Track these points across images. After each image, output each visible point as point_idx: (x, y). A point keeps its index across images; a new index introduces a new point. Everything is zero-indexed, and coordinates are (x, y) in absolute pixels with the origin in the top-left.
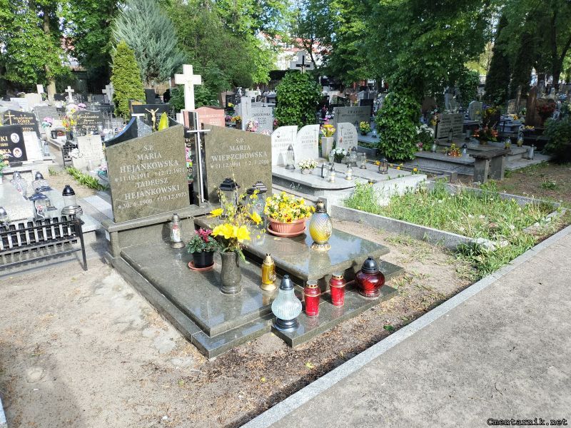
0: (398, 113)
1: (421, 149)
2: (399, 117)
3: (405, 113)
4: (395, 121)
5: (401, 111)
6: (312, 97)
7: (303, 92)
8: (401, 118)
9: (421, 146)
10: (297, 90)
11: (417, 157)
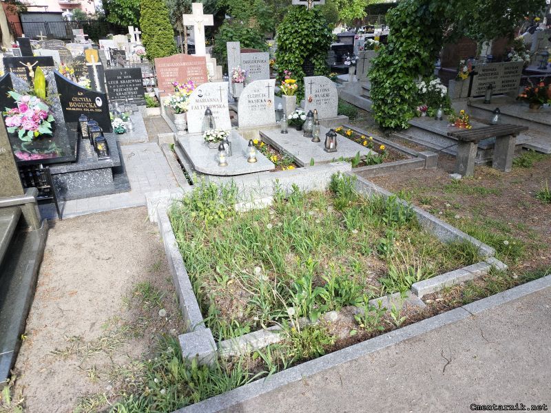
0: (391, 63)
1: (424, 114)
2: (391, 70)
3: (400, 65)
4: (388, 75)
5: (396, 62)
6: (317, 39)
7: (303, 33)
8: (395, 71)
9: (424, 110)
10: (296, 31)
11: (412, 126)
